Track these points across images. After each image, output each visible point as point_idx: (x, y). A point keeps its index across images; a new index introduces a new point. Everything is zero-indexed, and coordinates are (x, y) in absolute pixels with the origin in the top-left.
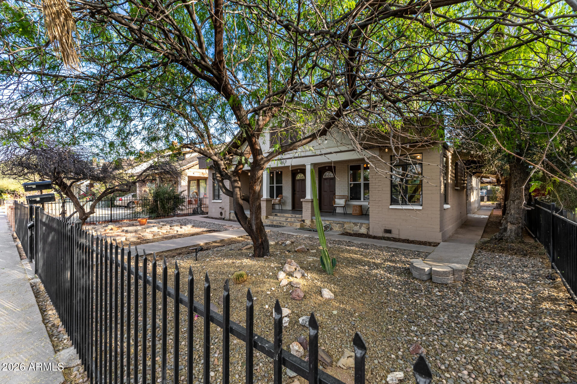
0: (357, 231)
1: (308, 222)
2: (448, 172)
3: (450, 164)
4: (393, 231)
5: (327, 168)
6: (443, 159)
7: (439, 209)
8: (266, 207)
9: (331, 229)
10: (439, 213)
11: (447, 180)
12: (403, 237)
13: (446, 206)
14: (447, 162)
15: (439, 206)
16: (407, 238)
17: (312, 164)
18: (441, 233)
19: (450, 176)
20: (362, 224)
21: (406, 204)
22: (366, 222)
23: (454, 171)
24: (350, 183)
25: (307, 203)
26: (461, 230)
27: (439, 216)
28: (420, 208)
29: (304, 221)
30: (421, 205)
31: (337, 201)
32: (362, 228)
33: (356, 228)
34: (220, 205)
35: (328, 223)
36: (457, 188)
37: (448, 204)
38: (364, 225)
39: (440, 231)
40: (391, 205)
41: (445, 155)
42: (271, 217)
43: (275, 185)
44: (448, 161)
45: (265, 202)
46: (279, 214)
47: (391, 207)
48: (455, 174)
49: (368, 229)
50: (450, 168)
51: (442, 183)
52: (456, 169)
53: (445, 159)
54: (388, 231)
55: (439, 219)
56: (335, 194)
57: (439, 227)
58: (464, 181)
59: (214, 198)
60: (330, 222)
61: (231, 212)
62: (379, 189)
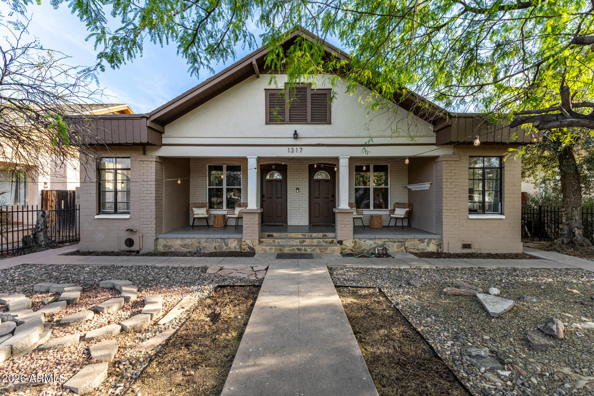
0: (423, 249)
1: (349, 244)
4: (473, 246)
5: (322, 166)
7: (520, 218)
8: (259, 223)
10: (520, 221)
12: (485, 251)
15: (520, 214)
20: (430, 240)
21: (484, 213)
22: (436, 236)
27: (520, 225)
28: (503, 217)
29: (341, 242)
32: (431, 245)
33: (422, 246)
34: (129, 225)
38: (433, 241)
43: (225, 187)
49: (440, 245)
54: (467, 246)
55: (520, 228)
57: (520, 236)
59: (99, 211)
60: (383, 240)
61: (160, 236)
62: (455, 196)
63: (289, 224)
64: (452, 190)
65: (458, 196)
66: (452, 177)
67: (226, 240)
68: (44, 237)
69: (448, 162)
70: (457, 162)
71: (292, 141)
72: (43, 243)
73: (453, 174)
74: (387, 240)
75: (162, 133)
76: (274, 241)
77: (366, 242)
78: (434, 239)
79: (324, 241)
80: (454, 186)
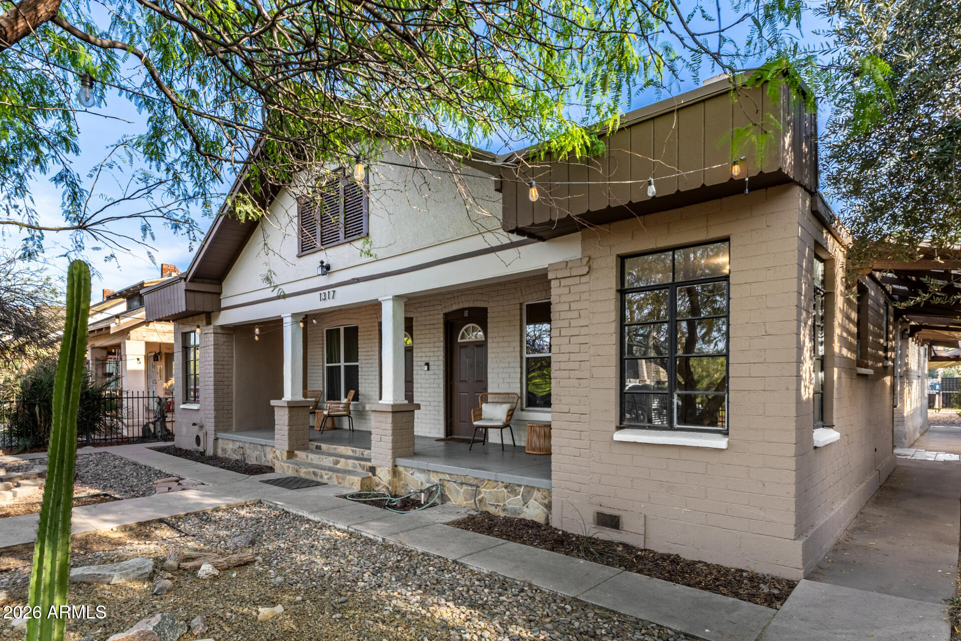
0: (515, 511)
1: (384, 476)
2: (833, 316)
3: (840, 287)
4: (627, 521)
5: (466, 314)
6: (811, 270)
7: (791, 450)
8: (290, 425)
9: (444, 498)
10: (792, 464)
11: (828, 343)
12: (660, 544)
13: (823, 436)
14: (828, 279)
15: (792, 437)
16: (674, 552)
17: (397, 298)
18: (800, 543)
19: (838, 331)
20: (530, 489)
21: (671, 428)
22: (542, 482)
23: (854, 315)
24: (525, 355)
25: (382, 417)
26: (875, 511)
27: (792, 477)
28: (721, 442)
29: (373, 470)
30: (726, 433)
31: (487, 409)
32: (532, 502)
33: (513, 502)
34: (198, 418)
35: (435, 479)
36: (863, 371)
37: (831, 426)
38: (536, 494)
39: (798, 535)
40: (620, 428)
41: (819, 250)
42: (301, 455)
43: (342, 364)
44: (833, 277)
45: (286, 411)
46: (324, 446)
47: (619, 436)
48: (858, 324)
49: (549, 506)
50: (840, 302)
51: (807, 354)
52: (861, 308)
53: (819, 267)
54: (611, 521)
55: (792, 490)
56: (486, 389)
57: (792, 519)
58: (886, 350)
59: (187, 399)
60: (441, 476)
61: (220, 435)
62: (578, 374)
63: (415, 433)
64: (573, 357)
65: (586, 374)
66: (573, 323)
67: (265, 448)
68: (161, 428)
69: (563, 282)
70: (584, 279)
71: (323, 281)
72: (160, 434)
73: (576, 314)
74: (447, 477)
75: (220, 294)
76: (307, 456)
77: (414, 477)
78: (538, 489)
79: (360, 465)
80: (575, 348)
